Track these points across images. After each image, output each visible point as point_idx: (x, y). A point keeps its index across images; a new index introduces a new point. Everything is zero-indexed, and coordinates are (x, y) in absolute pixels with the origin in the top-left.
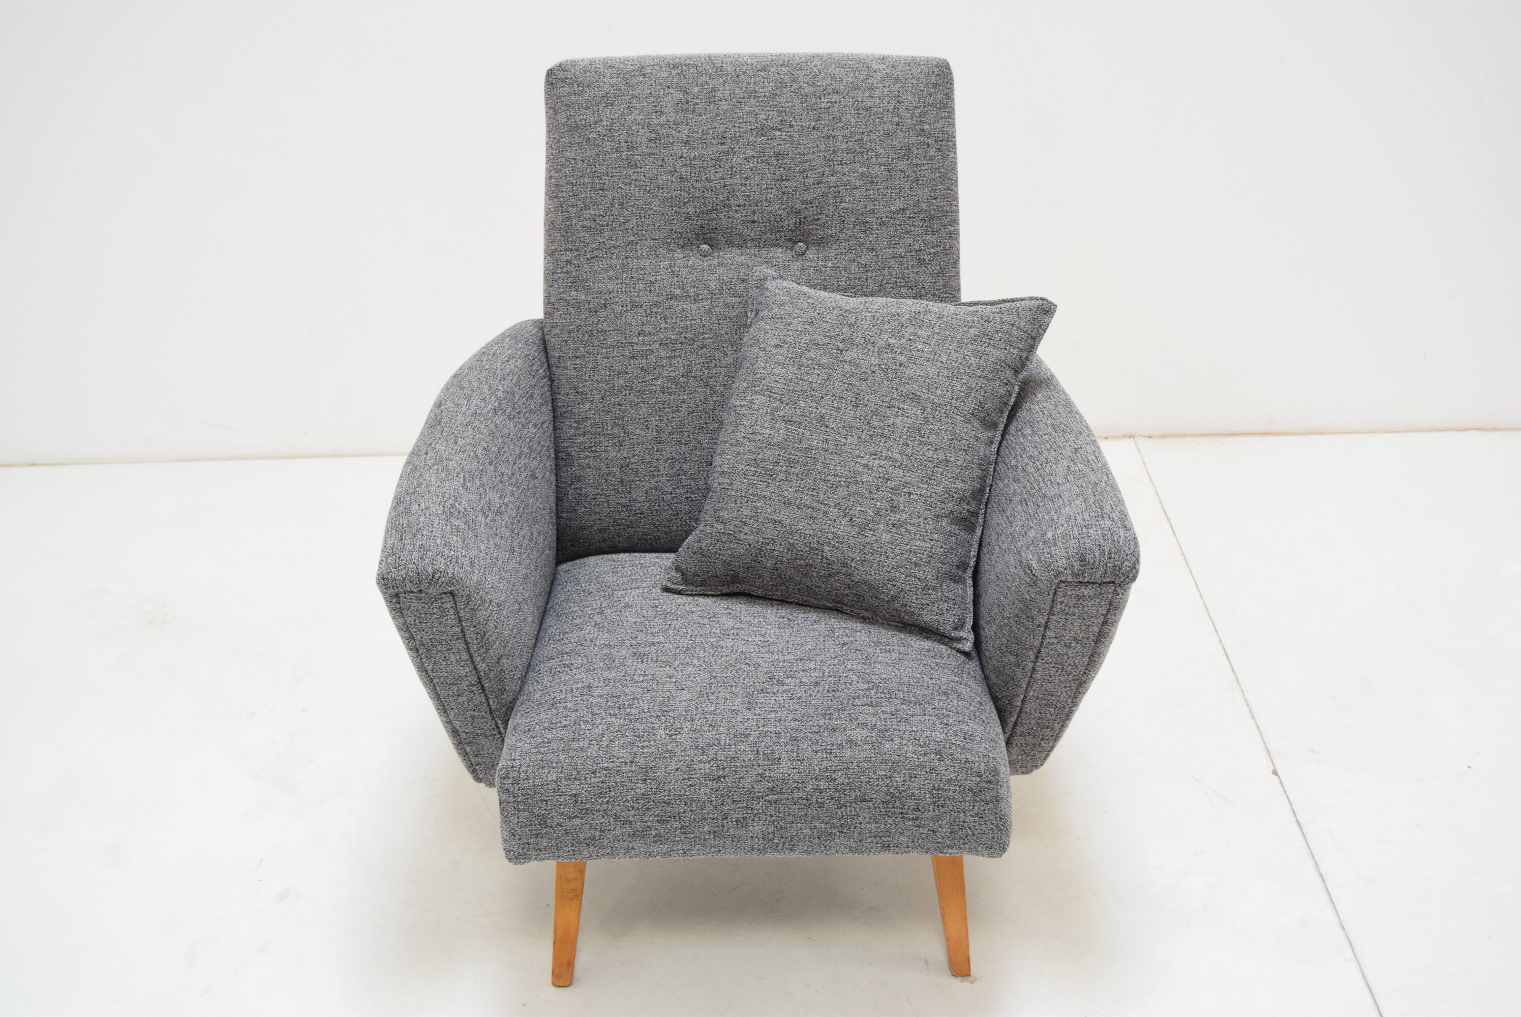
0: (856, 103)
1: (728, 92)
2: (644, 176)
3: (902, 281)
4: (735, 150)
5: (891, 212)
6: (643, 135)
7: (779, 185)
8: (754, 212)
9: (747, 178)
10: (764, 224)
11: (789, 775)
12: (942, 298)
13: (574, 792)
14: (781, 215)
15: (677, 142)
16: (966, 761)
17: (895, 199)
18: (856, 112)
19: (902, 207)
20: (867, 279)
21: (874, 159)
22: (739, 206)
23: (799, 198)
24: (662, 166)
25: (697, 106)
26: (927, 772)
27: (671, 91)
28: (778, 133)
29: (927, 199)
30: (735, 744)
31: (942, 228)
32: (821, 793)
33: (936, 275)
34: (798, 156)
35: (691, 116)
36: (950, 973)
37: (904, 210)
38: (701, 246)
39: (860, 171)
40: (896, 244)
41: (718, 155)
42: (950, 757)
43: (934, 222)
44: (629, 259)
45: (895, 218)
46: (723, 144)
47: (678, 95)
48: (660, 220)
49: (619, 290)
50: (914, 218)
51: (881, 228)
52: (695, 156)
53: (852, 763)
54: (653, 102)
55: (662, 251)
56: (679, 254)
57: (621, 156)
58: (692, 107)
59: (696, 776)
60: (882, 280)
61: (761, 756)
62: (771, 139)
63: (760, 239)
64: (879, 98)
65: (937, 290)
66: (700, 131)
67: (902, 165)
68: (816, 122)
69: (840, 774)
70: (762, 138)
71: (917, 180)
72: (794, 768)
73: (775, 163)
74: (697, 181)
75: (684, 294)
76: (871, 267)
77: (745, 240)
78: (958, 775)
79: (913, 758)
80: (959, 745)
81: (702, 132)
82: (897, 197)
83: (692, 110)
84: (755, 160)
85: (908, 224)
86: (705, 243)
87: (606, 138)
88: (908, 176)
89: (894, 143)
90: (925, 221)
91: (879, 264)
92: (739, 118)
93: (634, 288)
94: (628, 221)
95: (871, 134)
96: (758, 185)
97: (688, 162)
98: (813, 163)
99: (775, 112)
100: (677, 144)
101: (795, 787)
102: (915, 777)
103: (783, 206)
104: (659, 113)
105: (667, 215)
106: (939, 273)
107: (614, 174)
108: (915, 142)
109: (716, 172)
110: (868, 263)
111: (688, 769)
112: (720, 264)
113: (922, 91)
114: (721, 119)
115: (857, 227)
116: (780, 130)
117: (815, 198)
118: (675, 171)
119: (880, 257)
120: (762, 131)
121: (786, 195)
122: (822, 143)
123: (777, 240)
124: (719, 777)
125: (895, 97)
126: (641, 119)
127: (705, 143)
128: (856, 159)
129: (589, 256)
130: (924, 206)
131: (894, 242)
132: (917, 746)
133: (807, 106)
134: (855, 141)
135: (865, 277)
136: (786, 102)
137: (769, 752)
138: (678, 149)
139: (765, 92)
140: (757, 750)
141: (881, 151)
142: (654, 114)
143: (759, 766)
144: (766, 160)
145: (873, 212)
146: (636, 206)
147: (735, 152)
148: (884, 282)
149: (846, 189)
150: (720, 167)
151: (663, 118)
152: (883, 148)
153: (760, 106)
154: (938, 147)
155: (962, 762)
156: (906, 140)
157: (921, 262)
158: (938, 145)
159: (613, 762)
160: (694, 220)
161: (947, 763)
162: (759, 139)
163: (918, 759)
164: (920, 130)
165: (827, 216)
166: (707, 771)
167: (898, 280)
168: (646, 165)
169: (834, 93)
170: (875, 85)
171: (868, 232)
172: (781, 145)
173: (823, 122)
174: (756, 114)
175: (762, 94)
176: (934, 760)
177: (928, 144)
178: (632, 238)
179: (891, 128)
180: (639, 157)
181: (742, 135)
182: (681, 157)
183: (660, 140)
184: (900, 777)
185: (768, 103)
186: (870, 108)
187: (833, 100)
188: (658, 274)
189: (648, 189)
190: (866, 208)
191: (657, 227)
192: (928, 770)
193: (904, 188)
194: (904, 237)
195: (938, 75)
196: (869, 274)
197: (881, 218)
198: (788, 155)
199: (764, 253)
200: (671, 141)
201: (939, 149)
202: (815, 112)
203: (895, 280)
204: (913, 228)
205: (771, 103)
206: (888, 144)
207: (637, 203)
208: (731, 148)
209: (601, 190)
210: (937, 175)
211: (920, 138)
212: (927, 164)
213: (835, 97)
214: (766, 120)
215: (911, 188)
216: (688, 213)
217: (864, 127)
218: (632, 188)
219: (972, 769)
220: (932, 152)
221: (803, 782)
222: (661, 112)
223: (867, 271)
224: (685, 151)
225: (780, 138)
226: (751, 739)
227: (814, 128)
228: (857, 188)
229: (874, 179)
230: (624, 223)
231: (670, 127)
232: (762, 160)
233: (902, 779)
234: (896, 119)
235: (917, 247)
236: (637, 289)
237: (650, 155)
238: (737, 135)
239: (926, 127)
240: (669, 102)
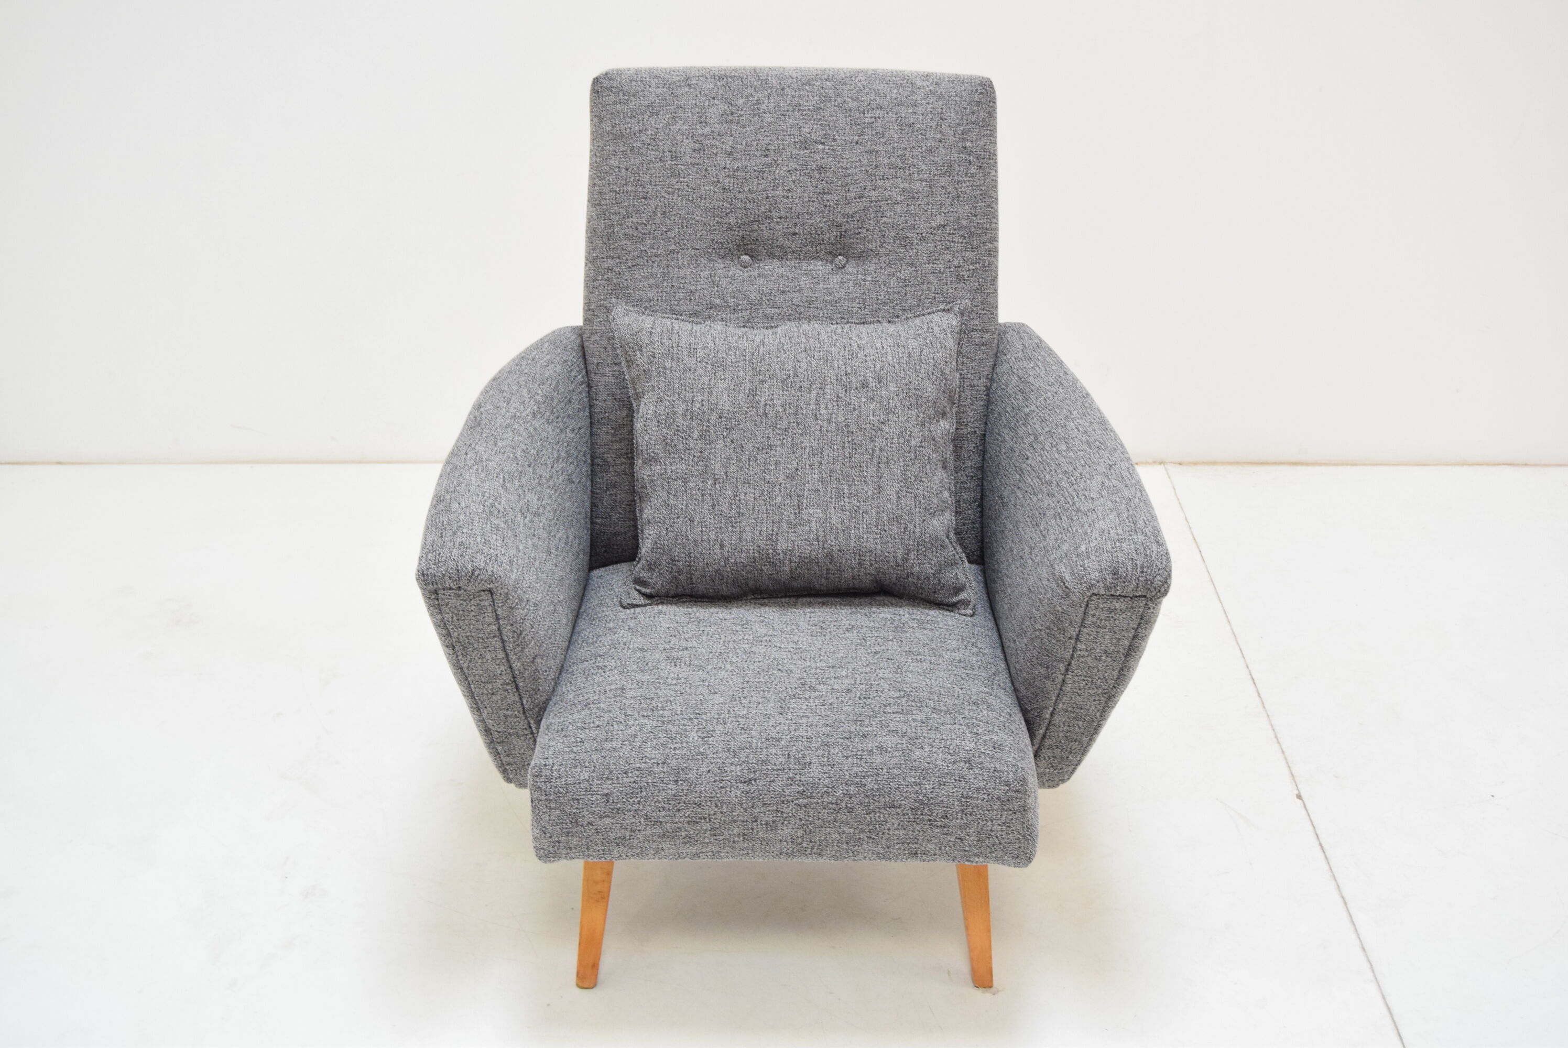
0: (900, 119)
1: (773, 104)
2: (687, 186)
3: (941, 296)
4: (778, 162)
5: (931, 228)
6: (687, 145)
7: (821, 198)
8: (796, 225)
9: (789, 190)
10: (805, 236)
11: (820, 780)
12: (980, 314)
13: (606, 791)
14: (822, 228)
15: (721, 153)
16: (995, 770)
17: (936, 216)
18: (899, 127)
19: (942, 223)
20: (905, 294)
21: (916, 175)
22: (781, 218)
23: (840, 212)
24: (705, 176)
25: (742, 118)
26: (956, 780)
27: (716, 102)
28: (821, 147)
29: (968, 216)
30: (766, 748)
31: (981, 245)
32: (850, 798)
33: (974, 292)
34: (840, 170)
35: (735, 127)
36: (972, 985)
37: (944, 226)
38: (742, 257)
39: (902, 186)
40: (935, 259)
41: (761, 167)
42: (979, 766)
43: (974, 239)
44: (670, 267)
45: (935, 234)
46: (766, 156)
47: (724, 107)
48: (702, 230)
49: (660, 298)
50: (954, 234)
51: (921, 243)
52: (738, 167)
53: (882, 769)
54: (698, 113)
55: (703, 261)
56: (719, 264)
57: (665, 165)
58: (737, 118)
59: (727, 778)
60: (921, 295)
61: (792, 760)
62: (815, 152)
63: (801, 251)
64: (922, 114)
65: (975, 306)
66: (744, 143)
67: (943, 181)
68: (860, 136)
69: (870, 780)
70: (806, 151)
71: (958, 197)
72: (824, 773)
73: (817, 176)
74: (740, 192)
75: (723, 304)
76: (910, 282)
77: (786, 252)
78: (987, 784)
79: (943, 766)
80: (988, 754)
81: (746, 144)
82: (937, 213)
83: (736, 121)
84: (798, 172)
85: (948, 240)
86: (746, 254)
87: (650, 147)
88: (949, 193)
89: (937, 159)
90: (965, 239)
91: (919, 279)
92: (783, 131)
93: (674, 297)
94: (670, 230)
95: (914, 150)
96: (800, 198)
97: (731, 173)
98: (856, 178)
99: (818, 126)
100: (721, 155)
101: (825, 791)
102: (944, 785)
103: (824, 220)
104: (704, 124)
105: (709, 225)
106: (978, 289)
107: (657, 183)
108: (956, 159)
109: (759, 184)
110: (908, 278)
111: (719, 771)
112: (760, 275)
113: (965, 108)
114: (765, 131)
115: (897, 242)
116: (823, 144)
117: (857, 212)
118: (718, 182)
119: (919, 272)
120: (805, 144)
121: (828, 208)
122: (865, 157)
123: (818, 253)
124: (750, 780)
125: (938, 114)
126: (686, 130)
127: (749, 154)
128: (898, 175)
129: (630, 264)
130: (964, 223)
132: (947, 754)
133: (851, 120)
134: (898, 156)
135: (904, 292)
136: (830, 116)
137: (800, 756)
138: (721, 160)
139: (810, 106)
140: (789, 754)
141: (923, 167)
142: (698, 125)
143: (790, 770)
144: (809, 173)
145: (913, 227)
146: (679, 216)
147: (778, 165)
148: (923, 297)
149: (887, 204)
150: (763, 179)
151: (708, 129)
152: (926, 164)
153: (804, 119)
154: (980, 165)
155: (991, 771)
156: (948, 157)
157: (960, 279)
158: (979, 163)
159: (645, 763)
160: (735, 231)
161: (977, 771)
162: (802, 152)
163: (948, 766)
164: (963, 147)
165: (868, 230)
166: (739, 774)
167: (937, 296)
168: (689, 175)
169: (877, 108)
170: (918, 102)
171: (908, 247)
172: (823, 158)
173: (866, 137)
174: (800, 128)
175: (807, 108)
176: (963, 768)
177: (970, 161)
178: (673, 247)
179: (933, 144)
180: (682, 167)
181: (786, 147)
182: (724, 168)
183: (704, 150)
184: (929, 784)
185: (812, 117)
186: (913, 124)
187: (877, 115)
188: (698, 283)
189: (690, 199)
190: (907, 223)
191: (698, 236)
192: (957, 778)
193: (945, 205)
194: (944, 253)
195: (981, 93)
196: (908, 289)
197: (922, 234)
198: (831, 168)
199: (804, 265)
200: (715, 152)
201: (981, 167)
202: (858, 127)
203: (933, 295)
204: (952, 244)
205: (815, 117)
206: (930, 161)
207: (680, 212)
208: (774, 160)
209: (644, 198)
210: (978, 192)
211: (961, 155)
212: (969, 181)
213: (879, 113)
214: (809, 133)
215: (952, 205)
216: (730, 224)
217: (906, 142)
218: (674, 198)
219: (1000, 778)
220: (973, 169)
221: (833, 787)
222: (706, 122)
223: (906, 286)
224: (729, 162)
225: (823, 152)
226: (783, 743)
227: (857, 143)
228: (898, 203)
229: (915, 195)
230: (666, 231)
231: (714, 138)
232: (805, 174)
233: (931, 786)
234: (939, 136)
235: (956, 263)
236: (677, 298)
237: (693, 165)
238: (781, 147)
239: (969, 144)
240: (715, 111)
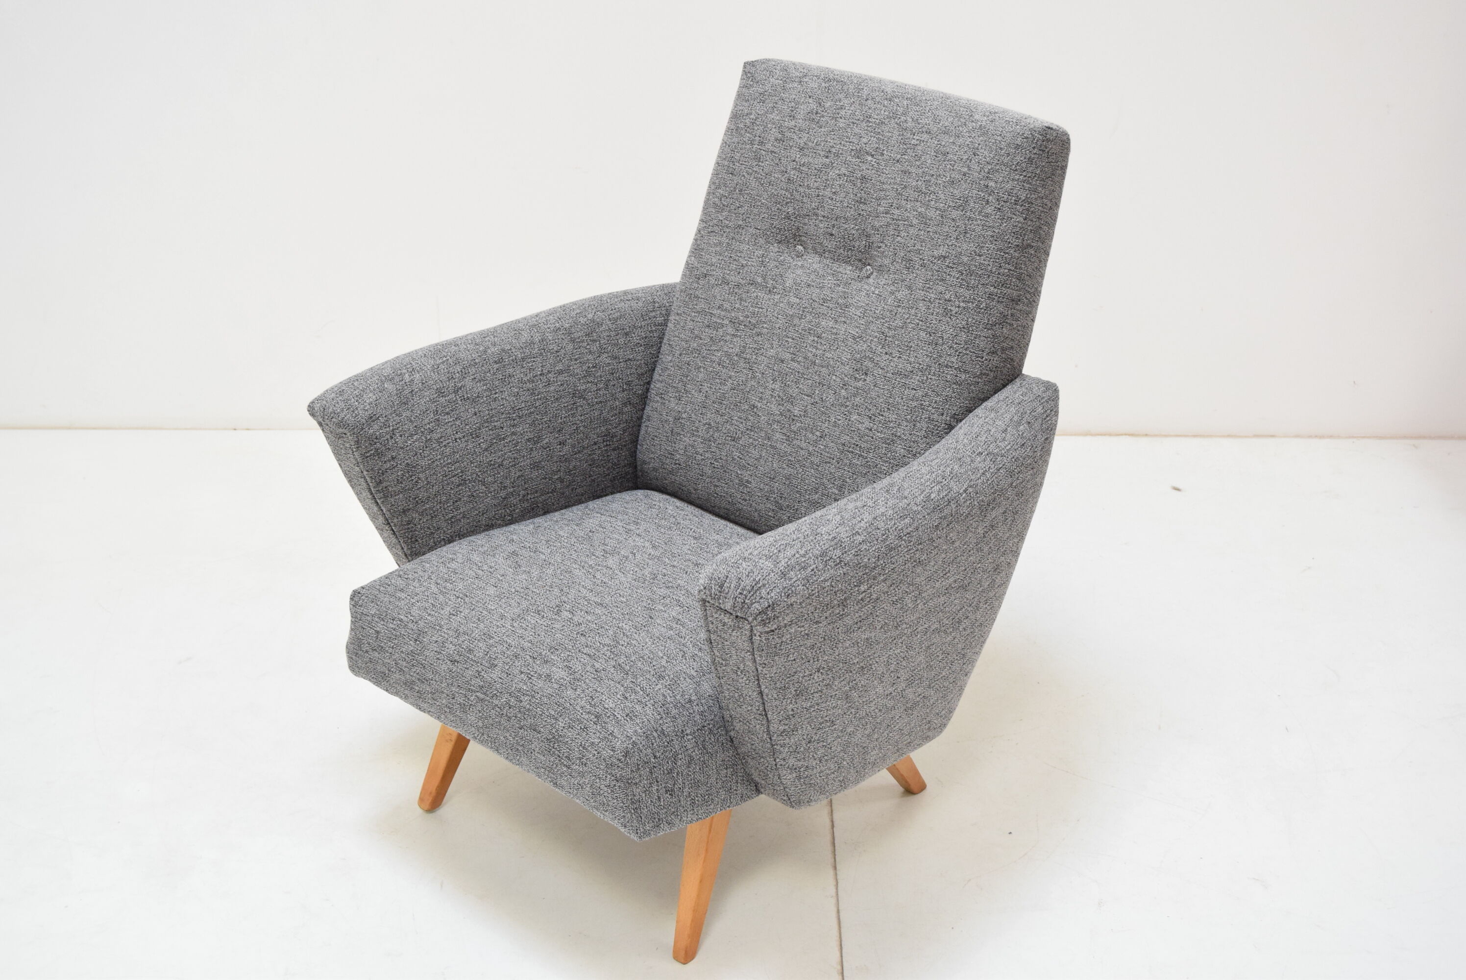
0: (939, 146)
1: (851, 112)
2: (763, 170)
3: (924, 324)
4: (834, 165)
5: (933, 257)
6: (774, 133)
7: (858, 206)
8: (834, 226)
9: (835, 193)
10: (839, 239)
11: (495, 682)
12: (960, 353)
13: (378, 629)
14: (854, 235)
15: (795, 147)
16: (611, 733)
17: (940, 245)
18: (935, 154)
19: (944, 254)
20: (896, 314)
21: (933, 203)
22: (824, 217)
23: (871, 223)
24: (778, 165)
25: (822, 119)
26: (581, 728)
27: (811, 100)
28: (870, 158)
29: (971, 254)
30: (479, 640)
31: (980, 286)
32: (510, 708)
33: (958, 329)
34: (878, 183)
35: (814, 126)
37: (945, 257)
38: (798, 246)
39: (919, 210)
40: (929, 288)
41: (820, 166)
42: (603, 725)
43: (972, 277)
44: (734, 240)
45: (935, 263)
46: (827, 157)
47: (813, 106)
48: (764, 213)
49: (719, 265)
50: (952, 268)
51: (922, 269)
52: (804, 162)
53: (538, 693)
54: (792, 107)
55: (762, 241)
56: (775, 248)
57: (753, 148)
58: (819, 118)
59: (444, 653)
60: (908, 318)
61: (487, 658)
62: (863, 162)
63: (835, 252)
64: (959, 146)
65: (956, 343)
66: (815, 141)
67: (955, 214)
68: (902, 155)
69: (526, 698)
70: (857, 160)
71: (965, 233)
72: (500, 678)
73: (859, 184)
74: (800, 185)
75: (763, 284)
76: (903, 303)
77: (824, 250)
78: (600, 742)
79: (579, 711)
80: (617, 718)
81: (817, 142)
82: (942, 244)
83: (817, 121)
84: (845, 178)
85: (945, 273)
86: (801, 245)
87: (748, 129)
88: (958, 226)
89: (956, 191)
90: (962, 274)
91: (910, 302)
92: (847, 137)
93: (729, 267)
94: (741, 206)
95: (939, 178)
96: (841, 202)
97: (798, 167)
98: (888, 193)
99: (875, 139)
100: (795, 149)
101: (495, 694)
102: (572, 728)
103: (857, 227)
104: (792, 118)
105: (771, 209)
106: (963, 328)
107: (743, 163)
108: (974, 195)
109: (815, 181)
110: (902, 299)
111: (442, 645)
112: (802, 266)
113: (1001, 149)
114: (834, 134)
115: (904, 263)
116: (872, 156)
117: (881, 226)
118: (786, 172)
119: (913, 296)
120: (859, 153)
121: (861, 217)
122: (899, 176)
123: (849, 258)
124: (455, 661)
125: (973, 148)
126: (778, 120)
127: (815, 153)
128: (920, 198)
129: (710, 230)
130: (965, 259)
131: (928, 286)
132: (588, 703)
133: (902, 139)
134: (924, 181)
135: (895, 311)
136: (889, 132)
137: (494, 657)
138: (795, 154)
139: (877, 119)
140: (488, 652)
141: (942, 196)
142: (788, 118)
143: (481, 665)
144: (853, 181)
145: (918, 252)
146: (750, 195)
147: (833, 167)
148: (908, 321)
149: (904, 224)
150: (819, 178)
151: (793, 123)
152: (945, 194)
153: (867, 130)
154: (999, 207)
155: (609, 733)
156: (967, 192)
157: (947, 312)
158: (999, 204)
159: (407, 617)
160: (792, 220)
161: (599, 727)
162: (854, 160)
163: (582, 714)
164: (984, 185)
165: (886, 246)
166: (451, 652)
167: (921, 323)
168: (766, 161)
169: (926, 132)
170: (962, 134)
171: (910, 270)
172: (868, 169)
173: (906, 157)
174: (861, 137)
175: (874, 120)
176: (591, 720)
177: (988, 201)
178: (740, 223)
179: (957, 177)
180: (764, 152)
181: (844, 153)
182: (794, 161)
183: (783, 141)
184: (562, 722)
185: (874, 129)
186: (948, 153)
187: (922, 139)
188: (750, 260)
189: (762, 182)
190: (914, 247)
191: (761, 218)
192: (583, 727)
193: (950, 237)
194: (938, 284)
195: (1026, 138)
196: (900, 310)
197: (924, 260)
198: (871, 180)
199: (835, 266)
200: (791, 145)
201: (1000, 209)
202: (905, 146)
203: (918, 321)
204: (948, 277)
205: (876, 130)
206: (949, 191)
207: (751, 193)
208: (831, 162)
209: (731, 174)
210: (990, 233)
211: (980, 193)
212: (981, 220)
213: (925, 137)
214: (865, 144)
215: (957, 239)
216: (788, 213)
217: (936, 170)
218: (751, 179)
219: (611, 742)
220: (989, 210)
221: (501, 692)
222: (794, 117)
223: (899, 306)
224: (798, 156)
225: (870, 163)
226: (492, 641)
227: (898, 161)
228: (912, 226)
229: (928, 221)
230: (738, 207)
231: (794, 132)
232: (850, 180)
233: (563, 725)
234: (965, 170)
235: (947, 297)
236: (730, 268)
237: (772, 152)
238: (840, 152)
239: (992, 184)
240: (803, 110)
